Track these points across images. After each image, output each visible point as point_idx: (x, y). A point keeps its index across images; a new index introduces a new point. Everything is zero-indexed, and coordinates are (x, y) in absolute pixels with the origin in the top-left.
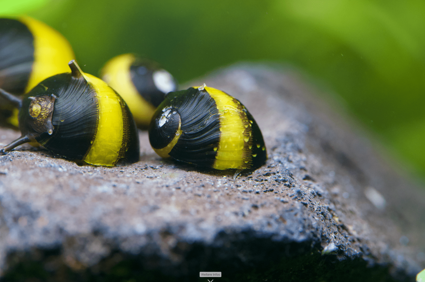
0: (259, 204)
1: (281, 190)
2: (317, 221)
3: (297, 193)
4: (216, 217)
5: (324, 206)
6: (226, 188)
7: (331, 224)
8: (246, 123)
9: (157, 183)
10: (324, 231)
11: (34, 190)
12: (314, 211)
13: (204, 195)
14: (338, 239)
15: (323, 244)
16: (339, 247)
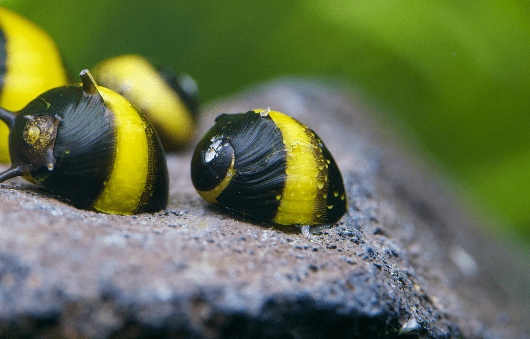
0: (318, 265)
1: (347, 247)
2: (395, 289)
3: (367, 251)
4: (262, 280)
5: (401, 269)
6: (274, 243)
7: (412, 294)
8: (321, 163)
9: (183, 233)
10: (403, 303)
11: (22, 239)
12: (390, 276)
13: (245, 251)
14: (421, 313)
15: (402, 321)
16: (422, 324)
